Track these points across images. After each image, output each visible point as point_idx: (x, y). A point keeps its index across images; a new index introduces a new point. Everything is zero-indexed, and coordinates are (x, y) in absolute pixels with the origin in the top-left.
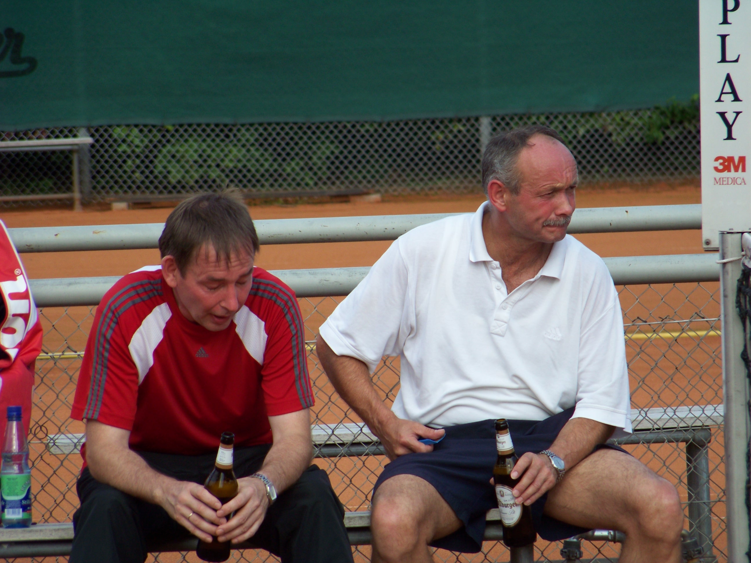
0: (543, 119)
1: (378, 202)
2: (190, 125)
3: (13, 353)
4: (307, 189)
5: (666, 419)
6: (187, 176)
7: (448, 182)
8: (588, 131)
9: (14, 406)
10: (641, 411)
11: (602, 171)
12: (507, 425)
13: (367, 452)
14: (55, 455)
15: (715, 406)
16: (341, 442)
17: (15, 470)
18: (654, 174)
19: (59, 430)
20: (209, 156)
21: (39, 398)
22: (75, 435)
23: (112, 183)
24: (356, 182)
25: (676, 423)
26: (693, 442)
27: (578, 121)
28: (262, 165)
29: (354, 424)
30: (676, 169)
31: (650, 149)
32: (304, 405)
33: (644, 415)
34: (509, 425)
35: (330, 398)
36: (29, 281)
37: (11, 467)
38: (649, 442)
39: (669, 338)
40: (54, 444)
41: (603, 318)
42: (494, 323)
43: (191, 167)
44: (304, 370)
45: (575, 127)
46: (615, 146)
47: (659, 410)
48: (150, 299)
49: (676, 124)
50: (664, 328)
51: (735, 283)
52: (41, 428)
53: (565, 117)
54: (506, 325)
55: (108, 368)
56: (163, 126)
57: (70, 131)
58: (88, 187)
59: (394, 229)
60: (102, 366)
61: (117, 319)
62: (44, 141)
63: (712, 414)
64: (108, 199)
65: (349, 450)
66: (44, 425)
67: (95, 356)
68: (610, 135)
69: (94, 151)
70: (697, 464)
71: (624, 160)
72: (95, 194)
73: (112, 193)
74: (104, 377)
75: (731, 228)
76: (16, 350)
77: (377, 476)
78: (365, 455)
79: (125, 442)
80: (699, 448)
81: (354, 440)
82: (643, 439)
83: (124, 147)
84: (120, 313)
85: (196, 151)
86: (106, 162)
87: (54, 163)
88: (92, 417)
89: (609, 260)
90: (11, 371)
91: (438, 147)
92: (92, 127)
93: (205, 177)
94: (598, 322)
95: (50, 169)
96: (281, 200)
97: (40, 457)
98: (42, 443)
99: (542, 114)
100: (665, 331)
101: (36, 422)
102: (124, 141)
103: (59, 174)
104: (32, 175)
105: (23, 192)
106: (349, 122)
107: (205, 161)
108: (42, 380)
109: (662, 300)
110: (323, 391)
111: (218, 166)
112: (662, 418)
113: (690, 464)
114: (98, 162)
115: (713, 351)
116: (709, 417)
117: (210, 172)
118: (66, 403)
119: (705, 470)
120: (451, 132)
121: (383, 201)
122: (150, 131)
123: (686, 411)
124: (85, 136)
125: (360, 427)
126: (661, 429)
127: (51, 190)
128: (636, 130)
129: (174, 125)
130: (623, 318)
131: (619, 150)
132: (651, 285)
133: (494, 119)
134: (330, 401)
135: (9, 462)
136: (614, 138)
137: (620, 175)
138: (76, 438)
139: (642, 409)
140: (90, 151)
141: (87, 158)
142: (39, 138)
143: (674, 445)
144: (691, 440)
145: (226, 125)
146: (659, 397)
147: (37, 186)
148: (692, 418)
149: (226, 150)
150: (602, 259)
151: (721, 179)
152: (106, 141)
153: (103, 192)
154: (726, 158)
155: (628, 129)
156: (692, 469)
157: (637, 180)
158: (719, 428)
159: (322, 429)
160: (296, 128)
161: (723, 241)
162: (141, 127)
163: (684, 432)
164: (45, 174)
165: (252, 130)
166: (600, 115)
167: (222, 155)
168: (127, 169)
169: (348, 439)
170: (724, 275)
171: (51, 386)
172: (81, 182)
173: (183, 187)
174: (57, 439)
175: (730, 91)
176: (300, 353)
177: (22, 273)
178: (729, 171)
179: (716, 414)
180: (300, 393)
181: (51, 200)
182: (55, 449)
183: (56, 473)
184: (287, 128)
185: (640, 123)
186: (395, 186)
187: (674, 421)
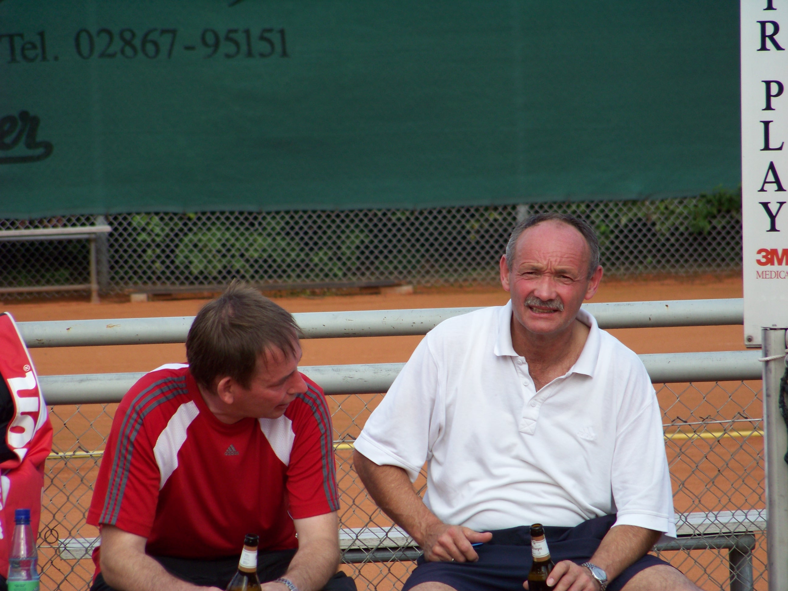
0: (583, 207)
1: (409, 294)
2: (213, 213)
3: (21, 453)
4: (336, 280)
5: (707, 524)
6: (210, 267)
7: (484, 274)
8: (631, 220)
9: (22, 509)
10: (681, 515)
11: (645, 262)
12: (543, 531)
13: (393, 558)
14: (65, 560)
15: (760, 510)
16: (366, 547)
17: (23, 577)
18: (700, 266)
19: (70, 533)
20: (233, 245)
21: (50, 500)
22: (87, 539)
23: (131, 273)
24: (386, 273)
25: (719, 529)
26: (736, 548)
27: (620, 210)
28: (288, 255)
29: (379, 528)
30: (723, 260)
31: (695, 239)
32: (332, 508)
33: (684, 520)
34: (545, 531)
35: (354, 501)
36: (38, 378)
37: (19, 572)
38: (688, 548)
39: (711, 439)
40: (65, 549)
41: (640, 416)
42: (522, 421)
43: (214, 256)
44: (332, 470)
45: (616, 216)
46: (658, 235)
47: (700, 514)
48: (175, 397)
49: (723, 213)
50: (705, 428)
51: (779, 382)
52: (51, 532)
53: (606, 205)
54: (535, 423)
55: (130, 472)
56: (184, 214)
57: (88, 219)
58: (105, 278)
59: (422, 323)
60: (124, 469)
61: (142, 420)
62: (60, 230)
63: (756, 519)
64: (127, 290)
65: (374, 556)
66: (54, 529)
67: (116, 459)
68: (654, 224)
69: (112, 240)
70: (740, 572)
71: (668, 250)
72: (113, 285)
73: (131, 284)
74: (125, 481)
75: (774, 323)
76: (25, 450)
77: (403, 583)
78: (391, 561)
79: (142, 548)
80: (743, 555)
81: (379, 545)
82: (684, 546)
83: (144, 236)
84: (145, 414)
85: (219, 240)
86: (125, 251)
87: (70, 253)
88: (110, 522)
89: (647, 357)
90: (19, 472)
91: (473, 237)
92: (111, 215)
93: (229, 268)
94: (635, 421)
95: (66, 258)
96: (308, 292)
97: (50, 562)
98: (51, 547)
99: (583, 202)
100: (707, 431)
101: (46, 525)
102: (144, 229)
103: (75, 263)
104: (47, 265)
105: (38, 283)
106: (379, 210)
107: (229, 250)
108: (52, 481)
109: (704, 399)
110: (346, 494)
111: (242, 255)
112: (704, 523)
113: (733, 571)
114: (117, 251)
115: (758, 452)
116: (753, 523)
117: (233, 261)
118: (78, 506)
119: (749, 579)
120: (487, 220)
121: (415, 293)
122: (171, 219)
123: (729, 516)
124: (104, 224)
125: (385, 532)
126: (702, 535)
127: (67, 281)
128: (681, 219)
129: (196, 213)
130: (662, 418)
131: (663, 240)
132: (693, 383)
133: (532, 207)
134: (355, 504)
135: (16, 568)
136: (658, 227)
137: (664, 267)
138: (88, 542)
139: (682, 514)
140: (108, 240)
141: (105, 247)
142: (54, 226)
143: (716, 551)
144: (734, 547)
145: (250, 213)
146: (700, 501)
147: (53, 276)
148: (735, 523)
149: (251, 239)
150: (639, 356)
151: (764, 273)
152: (125, 229)
153: (122, 283)
154: (769, 250)
155: (672, 218)
156: (736, 577)
157: (682, 271)
158: (763, 534)
159: (347, 533)
160: (324, 216)
161: (766, 338)
162: (162, 215)
163: (726, 537)
164: (61, 264)
165: (278, 217)
166: (643, 203)
167: (246, 245)
168: (147, 259)
169: (374, 544)
170: (766, 373)
171: (61, 487)
172: (98, 273)
173: (206, 278)
174: (68, 543)
175: (773, 180)
176: (329, 453)
177: (31, 370)
178: (773, 264)
179: (760, 519)
180: (328, 495)
181: (68, 292)
182: (66, 554)
183: (67, 578)
184: (314, 217)
185: (685, 212)
186: (428, 277)
187: (717, 526)
